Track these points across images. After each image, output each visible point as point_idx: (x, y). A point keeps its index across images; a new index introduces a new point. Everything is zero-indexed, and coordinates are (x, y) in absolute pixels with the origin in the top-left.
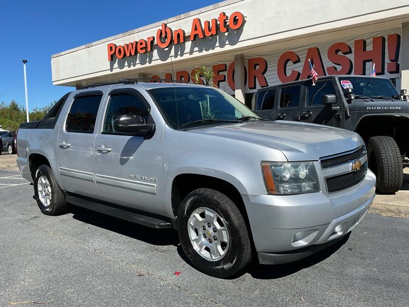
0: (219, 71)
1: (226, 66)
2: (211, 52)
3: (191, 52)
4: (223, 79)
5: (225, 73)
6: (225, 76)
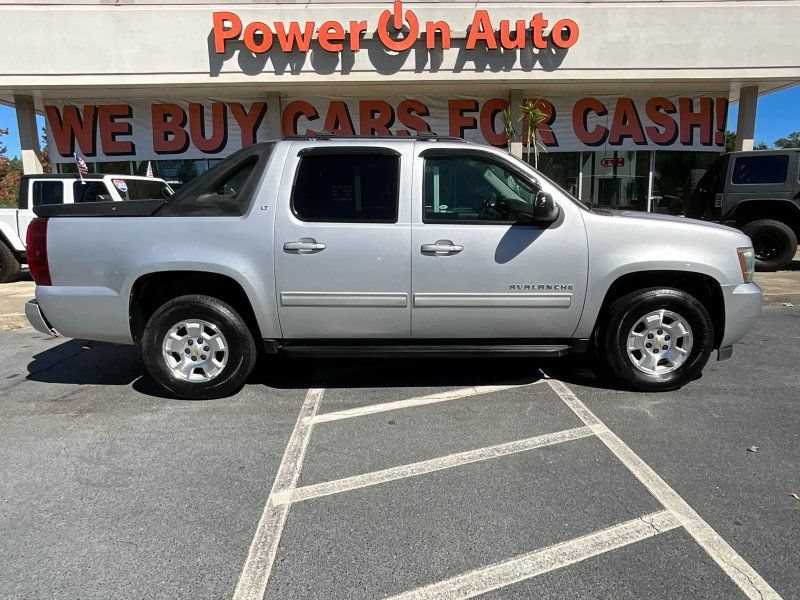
0: (462, 112)
1: (477, 104)
2: (501, 75)
3: (458, 68)
4: (472, 124)
5: (477, 116)
6: (475, 121)
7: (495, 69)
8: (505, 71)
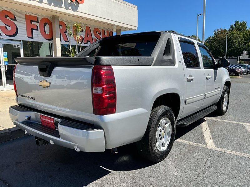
0: (31, 21)
1: (38, 19)
2: (57, 9)
4: (36, 28)
5: (38, 24)
7: (55, 6)
8: (59, 7)
